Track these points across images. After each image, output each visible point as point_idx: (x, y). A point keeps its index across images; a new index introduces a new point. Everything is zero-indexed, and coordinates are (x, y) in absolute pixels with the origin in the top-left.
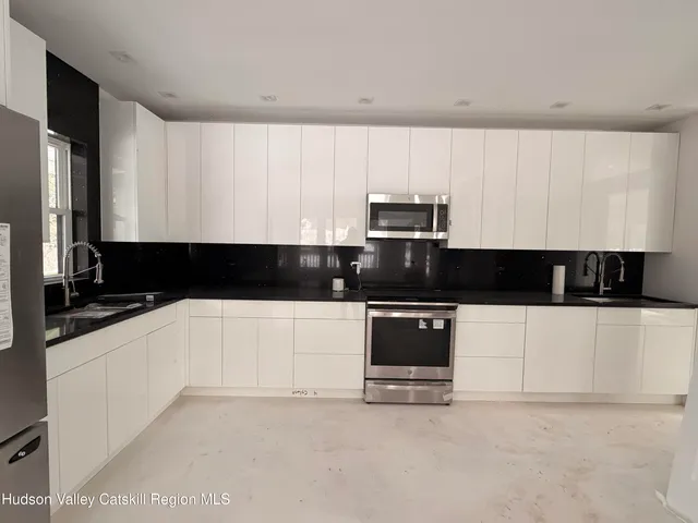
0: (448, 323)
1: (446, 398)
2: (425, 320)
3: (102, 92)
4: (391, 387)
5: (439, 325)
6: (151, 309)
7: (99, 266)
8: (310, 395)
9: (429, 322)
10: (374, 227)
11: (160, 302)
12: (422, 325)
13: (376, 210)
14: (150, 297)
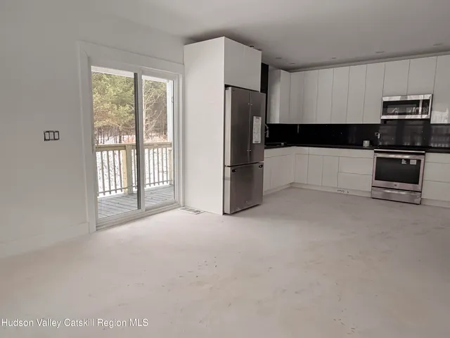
0: (419, 161)
1: (417, 201)
2: (405, 159)
3: (270, 67)
4: (388, 191)
5: (413, 162)
6: (283, 147)
7: (268, 131)
8: (346, 192)
9: (408, 160)
10: (385, 113)
11: (286, 146)
12: (404, 162)
13: (386, 105)
14: (283, 144)
